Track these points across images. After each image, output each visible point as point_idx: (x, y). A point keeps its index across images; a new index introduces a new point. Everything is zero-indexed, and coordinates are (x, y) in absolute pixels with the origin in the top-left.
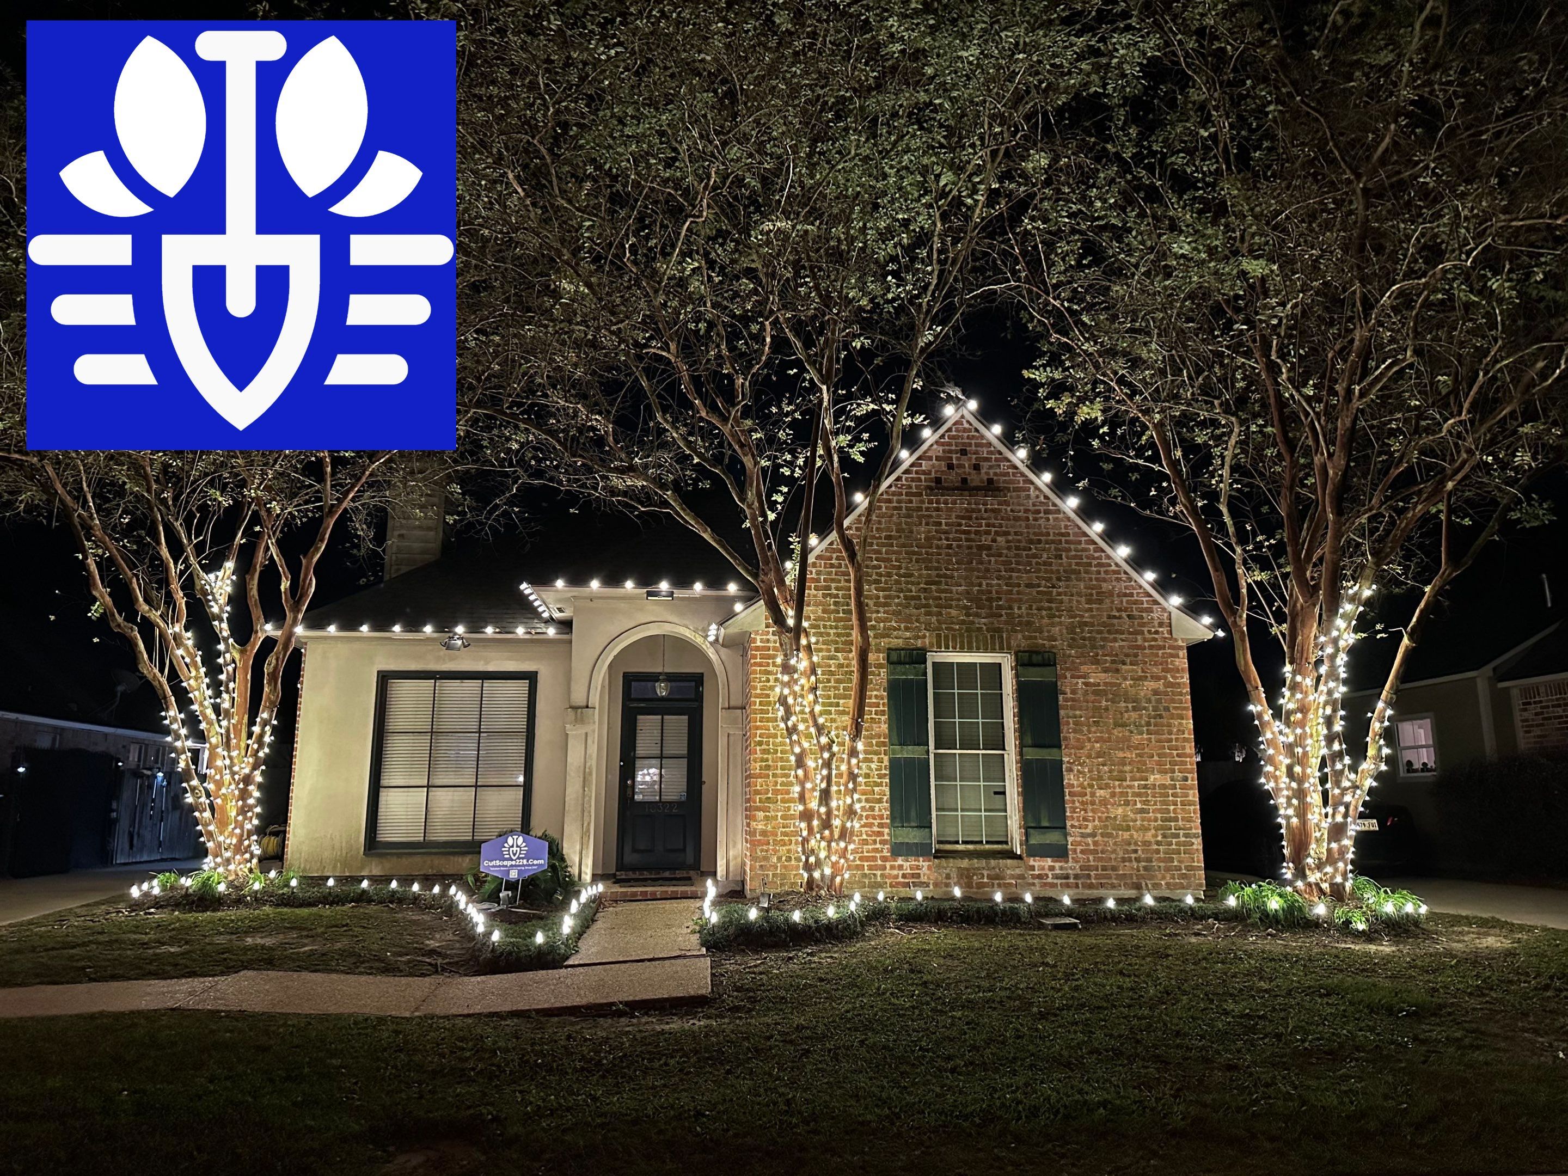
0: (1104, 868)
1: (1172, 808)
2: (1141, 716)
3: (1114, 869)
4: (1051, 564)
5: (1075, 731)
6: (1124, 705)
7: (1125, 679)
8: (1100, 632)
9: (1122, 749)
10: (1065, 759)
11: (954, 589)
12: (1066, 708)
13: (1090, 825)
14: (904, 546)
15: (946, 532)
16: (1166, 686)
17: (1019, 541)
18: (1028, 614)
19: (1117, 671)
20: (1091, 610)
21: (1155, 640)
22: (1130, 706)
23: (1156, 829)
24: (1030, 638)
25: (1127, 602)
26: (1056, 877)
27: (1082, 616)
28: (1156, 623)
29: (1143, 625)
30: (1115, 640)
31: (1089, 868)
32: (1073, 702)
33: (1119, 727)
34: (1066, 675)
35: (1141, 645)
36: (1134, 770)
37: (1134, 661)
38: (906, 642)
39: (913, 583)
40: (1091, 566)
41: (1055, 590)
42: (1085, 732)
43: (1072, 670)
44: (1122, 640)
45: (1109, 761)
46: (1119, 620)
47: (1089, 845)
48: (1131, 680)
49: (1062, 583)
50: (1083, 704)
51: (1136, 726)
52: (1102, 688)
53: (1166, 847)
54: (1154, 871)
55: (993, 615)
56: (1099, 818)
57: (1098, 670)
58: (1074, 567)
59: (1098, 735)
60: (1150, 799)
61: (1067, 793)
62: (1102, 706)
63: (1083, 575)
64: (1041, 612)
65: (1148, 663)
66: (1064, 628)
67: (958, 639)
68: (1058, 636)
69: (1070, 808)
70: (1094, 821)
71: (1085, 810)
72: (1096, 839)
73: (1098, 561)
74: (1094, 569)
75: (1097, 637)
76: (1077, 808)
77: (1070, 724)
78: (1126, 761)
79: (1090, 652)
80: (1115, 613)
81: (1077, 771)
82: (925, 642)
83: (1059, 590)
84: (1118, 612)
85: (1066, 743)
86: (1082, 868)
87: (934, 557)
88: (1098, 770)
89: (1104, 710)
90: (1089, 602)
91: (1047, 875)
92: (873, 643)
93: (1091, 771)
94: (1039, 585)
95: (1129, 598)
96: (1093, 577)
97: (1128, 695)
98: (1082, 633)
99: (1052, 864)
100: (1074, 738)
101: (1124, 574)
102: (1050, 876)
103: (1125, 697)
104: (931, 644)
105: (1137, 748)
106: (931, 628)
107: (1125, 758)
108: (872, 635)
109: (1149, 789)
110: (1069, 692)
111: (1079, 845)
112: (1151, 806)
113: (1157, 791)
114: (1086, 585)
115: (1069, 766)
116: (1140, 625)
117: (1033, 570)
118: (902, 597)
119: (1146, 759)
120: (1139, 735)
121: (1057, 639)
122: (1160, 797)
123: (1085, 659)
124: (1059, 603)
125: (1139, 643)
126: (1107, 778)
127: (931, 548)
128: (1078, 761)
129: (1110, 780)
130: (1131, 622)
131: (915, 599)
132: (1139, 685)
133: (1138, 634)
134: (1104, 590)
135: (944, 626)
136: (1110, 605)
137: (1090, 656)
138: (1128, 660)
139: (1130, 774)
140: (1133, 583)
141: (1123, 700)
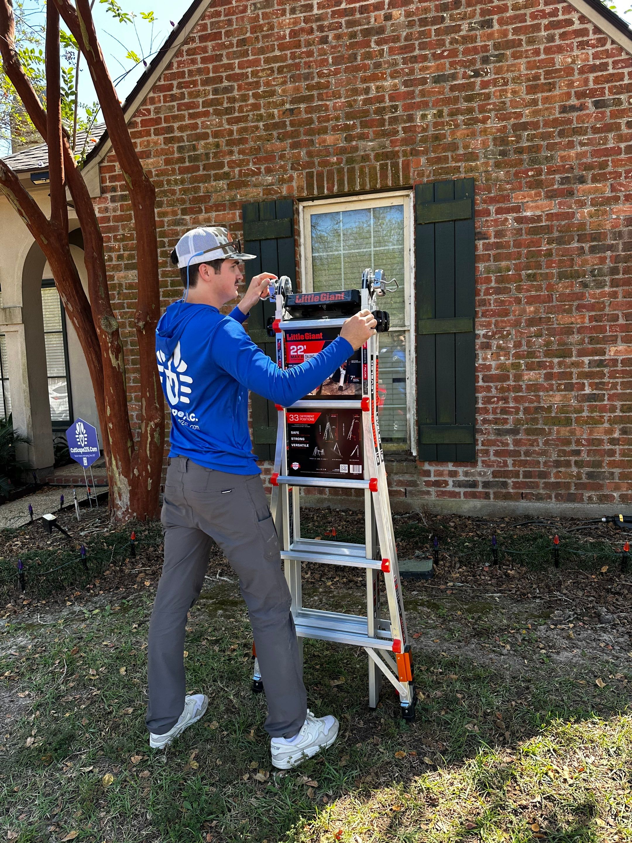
0: (527, 475)
2: (603, 259)
3: (543, 475)
4: (473, 39)
5: (498, 291)
6: (575, 245)
7: (582, 204)
8: (545, 136)
9: (569, 311)
10: (481, 332)
11: (330, 104)
12: (486, 258)
13: (511, 418)
14: (262, 51)
15: (319, 18)
17: (426, 10)
18: (436, 125)
19: (571, 193)
20: (535, 102)
22: (586, 246)
23: (612, 421)
24: (439, 160)
25: (596, 81)
26: (460, 484)
27: (519, 115)
29: (621, 113)
30: (571, 145)
31: (506, 474)
32: (497, 248)
33: (566, 279)
34: (489, 210)
35: (614, 147)
36: (584, 341)
37: (598, 174)
38: (268, 191)
39: (276, 105)
40: (539, 30)
41: (479, 79)
42: (514, 291)
43: (498, 202)
44: (582, 144)
45: (547, 329)
46: (579, 113)
47: (507, 445)
48: (592, 205)
49: (490, 67)
50: (512, 250)
51: (594, 276)
52: (544, 224)
53: (626, 447)
54: (603, 479)
55: (384, 134)
56: (525, 409)
57: (540, 196)
58: (510, 37)
59: (533, 293)
60: (606, 380)
61: (481, 377)
62: (542, 250)
63: (525, 47)
64: (455, 117)
65: (623, 175)
66: (490, 137)
67: (336, 177)
68: (481, 153)
69: (484, 397)
70: (517, 413)
71: (505, 400)
72: (518, 437)
73: (552, 19)
74: (543, 33)
75: (542, 145)
76: (494, 397)
77: (491, 281)
78: (573, 328)
79: (528, 170)
80: (574, 101)
81: (497, 347)
82: (293, 186)
83: (486, 79)
84: (578, 99)
85: (484, 308)
86: (495, 474)
87: (303, 61)
88: (529, 344)
89: (545, 255)
90: (531, 90)
91: (446, 483)
92: (227, 198)
93: (518, 345)
94: (454, 77)
95: (600, 74)
96: (542, 47)
97: (585, 230)
98: (518, 142)
99: (454, 469)
100: (496, 300)
101: (594, 33)
102: (451, 483)
103: (579, 233)
104: (300, 189)
105: (592, 307)
106: (300, 165)
107: (572, 323)
108: (225, 187)
109: (605, 366)
110: (493, 234)
111: (494, 445)
112: (606, 390)
113: (619, 368)
114: (528, 62)
115: (485, 340)
116: (614, 115)
117: (445, 54)
118: (261, 127)
119: (606, 323)
120: (598, 288)
121: (478, 156)
122: (623, 378)
123: (520, 183)
124: (484, 100)
125: (611, 144)
126: (542, 354)
127: (299, 46)
128: (499, 333)
129: (545, 356)
130: (600, 113)
131: (279, 128)
132: (605, 212)
133: (610, 131)
134: (558, 67)
135: (316, 160)
136: (565, 89)
137: (528, 176)
138: (589, 175)
139: (579, 347)
140: (607, 46)
141: (576, 238)
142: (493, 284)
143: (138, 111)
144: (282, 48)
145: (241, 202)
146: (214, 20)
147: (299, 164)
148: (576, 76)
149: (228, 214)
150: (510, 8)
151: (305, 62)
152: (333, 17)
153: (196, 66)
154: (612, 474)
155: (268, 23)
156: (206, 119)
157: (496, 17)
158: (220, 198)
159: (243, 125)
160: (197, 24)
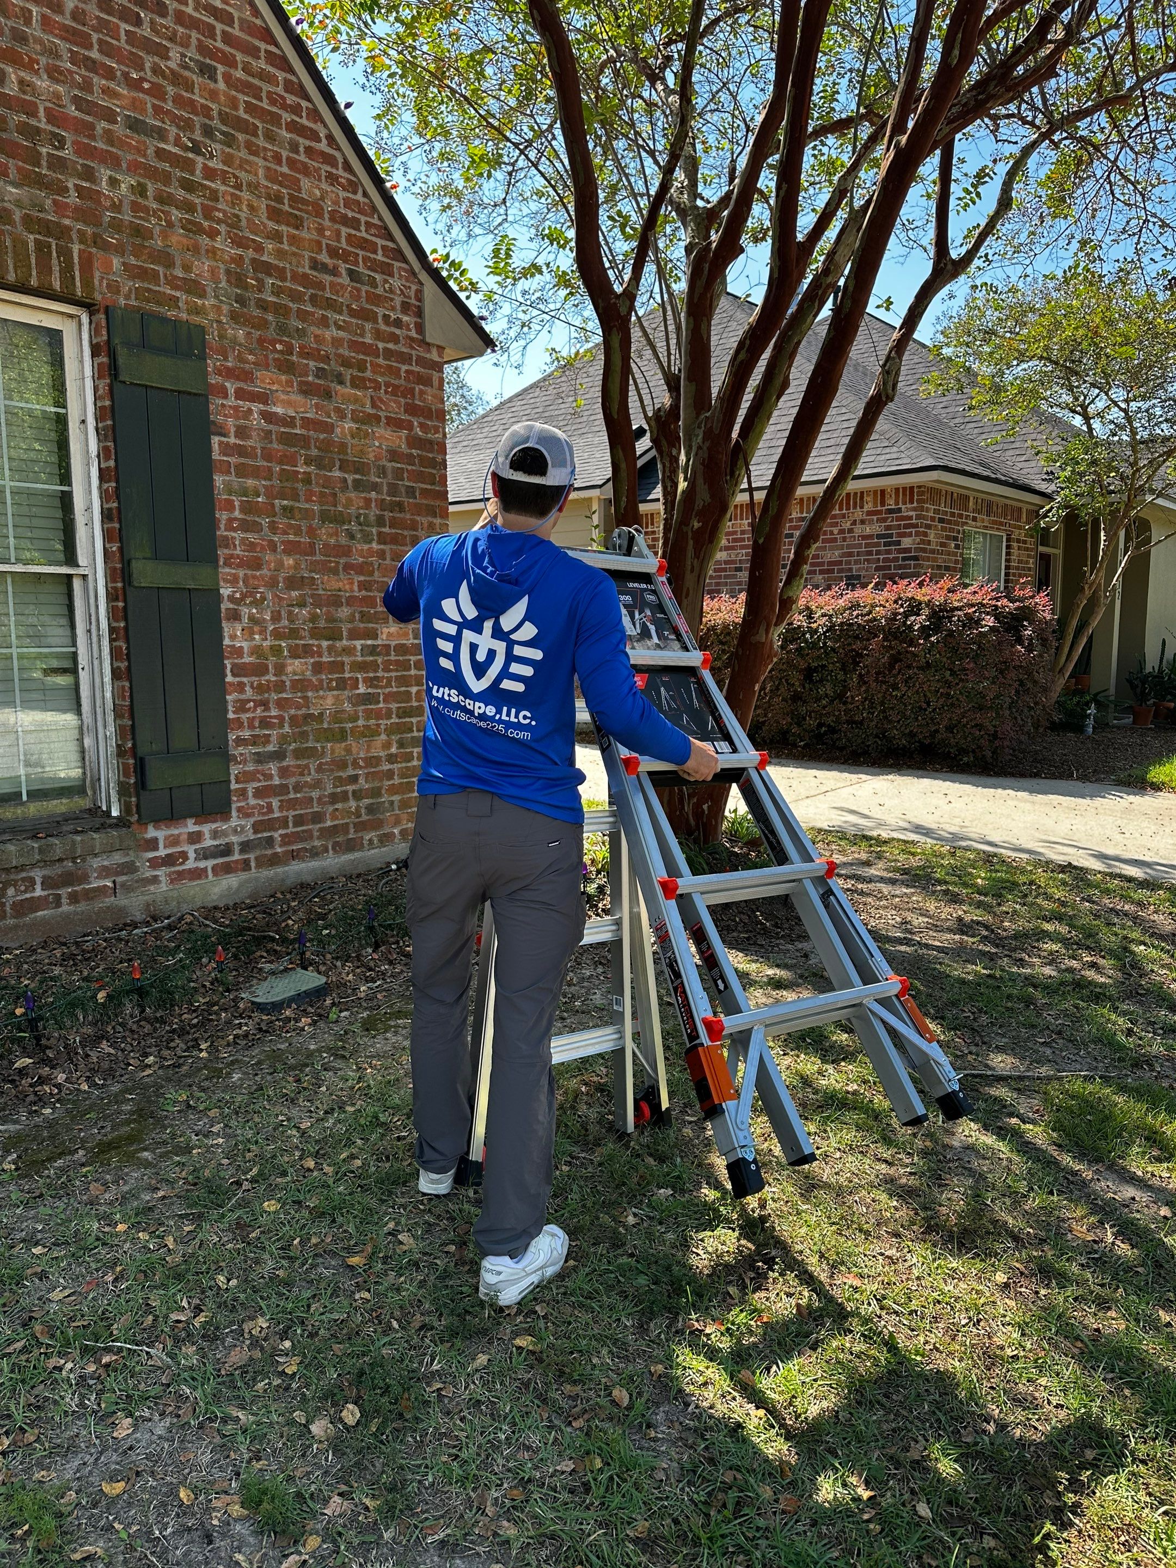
0: (299, 821)
1: (414, 690)
2: (368, 501)
3: (318, 818)
4: (189, 85)
5: (244, 526)
6: (337, 473)
7: (341, 415)
8: (296, 297)
9: (335, 572)
10: (225, 592)
12: (226, 468)
13: (274, 734)
16: (409, 443)
18: (135, 206)
19: (328, 394)
20: (278, 236)
21: (395, 339)
22: (350, 478)
23: (390, 731)
24: (143, 274)
25: (349, 240)
26: (205, 854)
27: (260, 248)
28: (397, 302)
29: (377, 300)
30: (324, 322)
31: (269, 825)
32: (240, 455)
33: (330, 522)
34: (226, 388)
35: (371, 345)
36: (354, 617)
37: (357, 377)
40: (280, 125)
41: (200, 159)
42: (266, 530)
43: (238, 378)
44: (339, 328)
45: (312, 596)
46: (332, 278)
47: (270, 777)
48: (353, 420)
49: (215, 147)
50: (260, 463)
51: (360, 524)
52: (298, 431)
53: (404, 765)
54: (383, 813)
55: (39, 182)
56: (292, 718)
57: (292, 386)
58: (242, 113)
59: (291, 537)
60: (380, 674)
61: (229, 667)
62: (298, 472)
63: (262, 141)
65: (383, 388)
66: (222, 266)
68: (208, 285)
69: (236, 701)
70: (281, 726)
71: (265, 704)
72: (285, 764)
73: (294, 117)
74: (285, 133)
75: (291, 308)
76: (249, 701)
77: (234, 508)
78: (341, 597)
79: (276, 341)
80: (325, 258)
81: (249, 618)
83: (210, 164)
84: (330, 257)
85: (226, 551)
86: (256, 828)
88: (291, 617)
89: (303, 481)
90: (274, 215)
91: (184, 856)
93: (276, 618)
94: (161, 134)
95: (353, 232)
96: (284, 154)
97: (347, 454)
98: (260, 291)
99: (197, 828)
100: (243, 540)
101: (345, 169)
102: (192, 855)
103: (341, 457)
105: (360, 569)
107: (340, 590)
109: (379, 654)
110: (233, 430)
111: (253, 780)
112: (381, 687)
113: (393, 658)
114: (268, 168)
115: (231, 606)
116: (369, 299)
117: (145, 85)
120: (366, 542)
121: (205, 291)
122: (397, 671)
123: (267, 357)
124: (210, 199)
125: (368, 340)
126: (307, 633)
128: (250, 596)
129: (312, 637)
130: (355, 289)
132: (367, 435)
133: (367, 319)
134: (304, 196)
136: (315, 235)
137: (275, 350)
138: (348, 374)
139: (350, 626)
140: (359, 197)
141: (338, 464)
142: (237, 514)
148: (327, 222)
150: (240, 66)
154: (392, 803)
157: (220, 68)
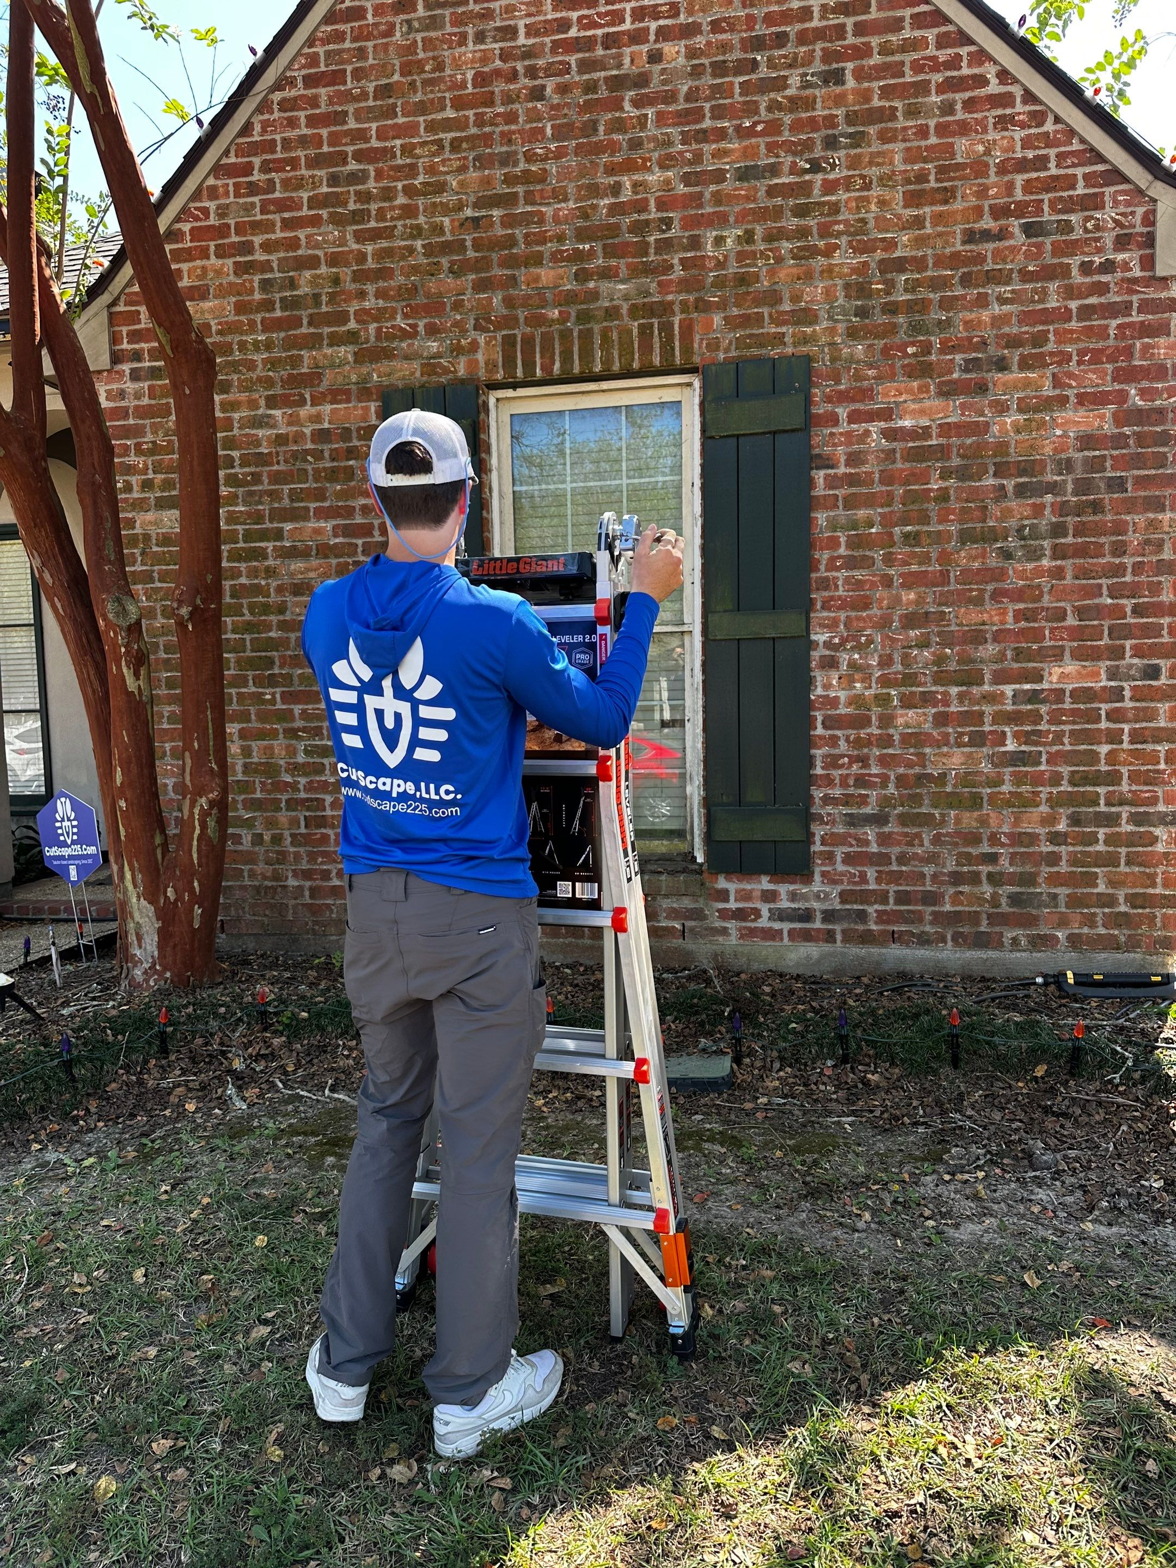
0: (903, 898)
1: (1104, 749)
2: (1038, 508)
3: (931, 899)
4: (809, 104)
5: (851, 563)
6: (990, 481)
7: (1001, 408)
8: (937, 284)
9: (978, 602)
10: (821, 637)
11: (548, 211)
12: (832, 502)
13: (873, 794)
14: (422, 108)
15: (529, 53)
16: (1118, 420)
17: (725, 47)
18: (741, 256)
19: (982, 388)
20: (918, 222)
21: (1101, 289)
22: (1010, 484)
23: (1053, 802)
24: (745, 321)
25: (1028, 187)
26: (781, 916)
27: (891, 245)
28: (1108, 239)
29: (1071, 248)
30: (982, 302)
31: (865, 896)
32: (851, 485)
33: (974, 543)
34: (836, 414)
35: (1059, 308)
36: (1004, 655)
37: (1031, 355)
38: (430, 368)
39: (446, 209)
40: (927, 93)
41: (819, 177)
42: (879, 563)
43: (853, 400)
44: (1002, 301)
45: (939, 634)
46: (997, 244)
47: (867, 843)
48: (1020, 410)
49: (839, 156)
50: (877, 488)
51: (1023, 538)
52: (934, 442)
53: (1079, 848)
54: (1039, 906)
55: (648, 270)
56: (899, 778)
57: (928, 391)
58: (876, 103)
59: (914, 568)
60: (1043, 727)
61: (820, 719)
62: (930, 490)
63: (901, 123)
64: (776, 244)
65: (1075, 358)
66: (839, 282)
67: (557, 346)
68: (821, 309)
69: (825, 756)
70: (884, 785)
71: (864, 761)
72: (886, 829)
73: (949, 74)
74: (935, 98)
75: (931, 300)
76: (843, 756)
77: (839, 545)
78: (986, 631)
79: (907, 345)
80: (987, 223)
81: (849, 665)
82: (477, 361)
83: (831, 176)
84: (996, 219)
85: (826, 594)
86: (845, 897)
87: (498, 130)
88: (906, 660)
89: (936, 499)
90: (913, 199)
91: (757, 913)
92: (354, 378)
93: (886, 662)
94: (774, 170)
95: (1034, 175)
96: (932, 123)
97: (1008, 455)
98: (888, 293)
99: (771, 887)
100: (847, 580)
101: (1025, 102)
102: (765, 913)
103: (998, 460)
104: (491, 366)
105: (1019, 595)
106: (491, 322)
107: (984, 624)
108: (350, 358)
109: (1043, 702)
110: (843, 459)
111: (843, 844)
112: (1044, 744)
113: (1067, 706)
114: (908, 150)
115: (828, 653)
116: (1058, 250)
117: (759, 128)
118: (419, 249)
119: (1043, 623)
120: (1029, 560)
121: (816, 316)
122: (1074, 723)
123: (892, 366)
124: (829, 215)
125: (1052, 304)
126: (929, 679)
127: (491, 103)
128: (853, 639)
129: (935, 683)
130: (1034, 245)
131: (451, 252)
132: (1042, 424)
133: (1052, 278)
134: (960, 160)
135: (521, 314)
136: (973, 201)
137: (906, 355)
138: (1014, 356)
139: (995, 667)
140: (1049, 126)
141: (991, 470)
142: (842, 551)
143: (184, 210)
144: (458, 104)
145: (379, 386)
146: (331, 47)
147: (489, 320)
148: (993, 178)
149: (355, 408)
150: (876, 50)
151: (502, 134)
152: (554, 51)
153: (297, 132)
154: (1055, 897)
155: (434, 58)
156: (315, 230)
157: (850, 66)
158: (340, 379)
159: (384, 244)
160: (299, 53)
